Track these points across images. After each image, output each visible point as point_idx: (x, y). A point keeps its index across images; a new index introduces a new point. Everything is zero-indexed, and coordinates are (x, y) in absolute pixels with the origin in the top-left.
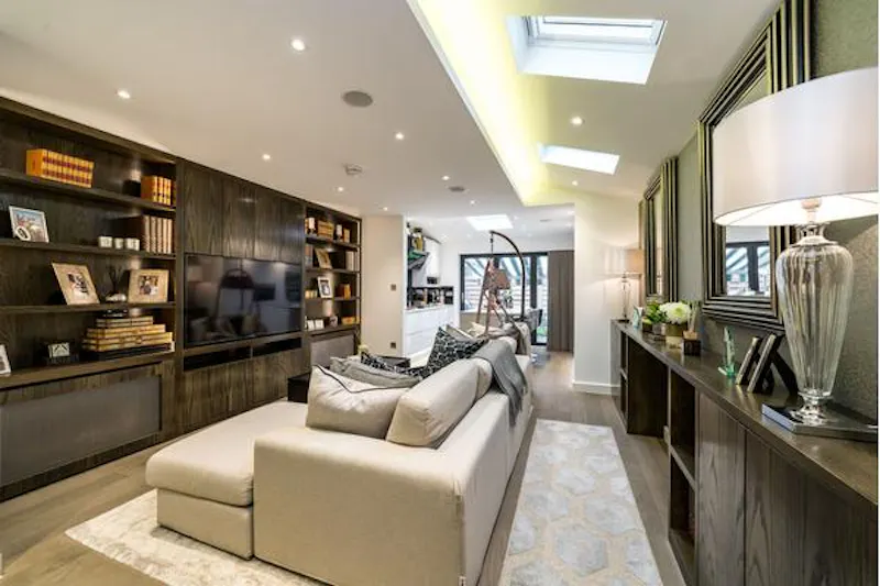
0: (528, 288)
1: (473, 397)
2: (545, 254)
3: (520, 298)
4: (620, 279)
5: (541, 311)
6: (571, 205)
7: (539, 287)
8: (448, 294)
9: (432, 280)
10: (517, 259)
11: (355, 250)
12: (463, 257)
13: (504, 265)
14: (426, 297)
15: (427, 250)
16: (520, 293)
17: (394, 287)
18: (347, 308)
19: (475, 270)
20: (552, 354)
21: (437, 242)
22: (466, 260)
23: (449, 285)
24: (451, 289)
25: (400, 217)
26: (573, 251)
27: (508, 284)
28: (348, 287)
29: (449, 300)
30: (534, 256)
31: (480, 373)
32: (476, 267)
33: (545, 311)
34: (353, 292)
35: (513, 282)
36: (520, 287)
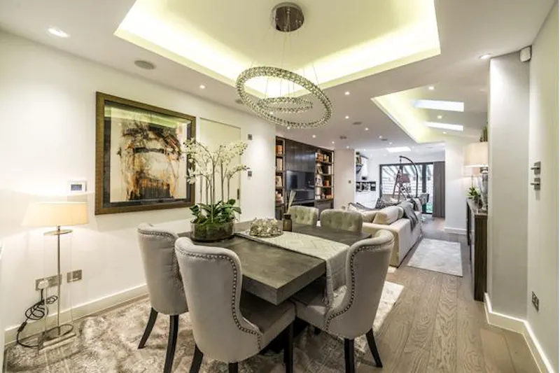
0: (420, 182)
1: (396, 218)
2: (432, 163)
3: (415, 188)
4: (470, 178)
5: (428, 195)
6: (443, 142)
7: (427, 182)
8: (373, 185)
9: (364, 178)
10: (413, 166)
11: (331, 165)
12: (381, 166)
13: (406, 170)
14: (361, 187)
15: (362, 163)
16: (415, 185)
17: (350, 182)
18: (327, 191)
19: (387, 173)
20: (435, 218)
21: (367, 158)
22: (383, 167)
23: (373, 180)
24: (374, 183)
25: (353, 150)
26: (444, 162)
27: (409, 179)
28: (328, 182)
29: (373, 189)
30: (425, 165)
31: (400, 211)
32: (389, 171)
33: (431, 195)
34: (330, 184)
35: (411, 179)
36: (415, 182)
